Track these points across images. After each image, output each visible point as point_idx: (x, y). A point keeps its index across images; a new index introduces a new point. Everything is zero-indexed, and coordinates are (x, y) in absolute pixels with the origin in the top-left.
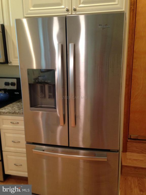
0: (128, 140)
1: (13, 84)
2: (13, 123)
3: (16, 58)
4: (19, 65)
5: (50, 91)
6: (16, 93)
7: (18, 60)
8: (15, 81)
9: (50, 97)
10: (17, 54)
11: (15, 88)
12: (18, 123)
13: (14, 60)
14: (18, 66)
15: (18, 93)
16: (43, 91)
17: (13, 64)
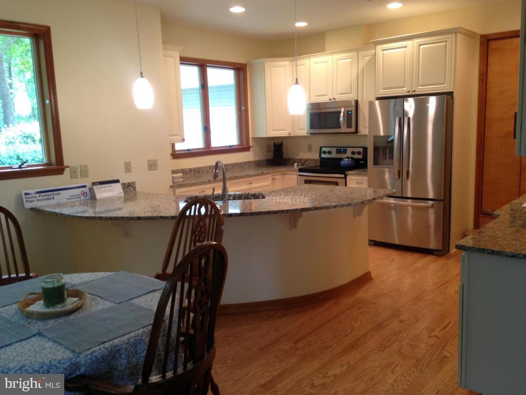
0: (481, 215)
1: (359, 153)
2: (358, 183)
3: (366, 128)
4: (367, 133)
5: (390, 153)
6: (361, 162)
7: (368, 129)
8: (361, 150)
9: (390, 158)
10: (367, 125)
11: (360, 157)
12: (362, 183)
13: (364, 129)
14: (367, 135)
15: (363, 162)
16: (384, 153)
17: (362, 134)
